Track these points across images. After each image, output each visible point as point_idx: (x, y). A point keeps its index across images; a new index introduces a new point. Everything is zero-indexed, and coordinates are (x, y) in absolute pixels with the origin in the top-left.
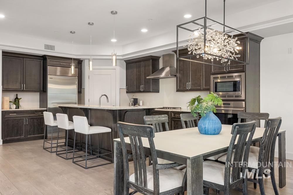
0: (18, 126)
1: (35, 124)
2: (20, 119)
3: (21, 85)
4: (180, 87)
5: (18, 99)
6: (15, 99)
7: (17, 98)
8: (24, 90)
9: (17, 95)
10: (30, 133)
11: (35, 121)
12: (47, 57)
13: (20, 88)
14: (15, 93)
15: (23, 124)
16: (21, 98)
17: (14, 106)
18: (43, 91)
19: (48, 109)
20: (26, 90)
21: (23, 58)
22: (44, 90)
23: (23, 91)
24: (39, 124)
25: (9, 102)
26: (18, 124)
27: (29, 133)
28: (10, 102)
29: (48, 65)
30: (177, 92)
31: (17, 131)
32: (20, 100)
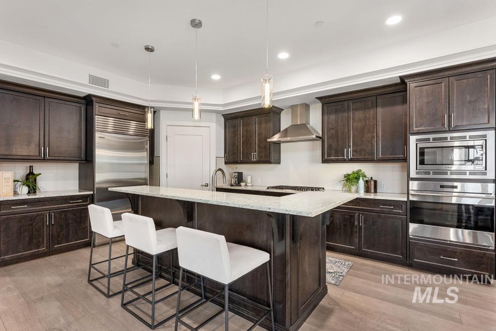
0: (32, 229)
1: (70, 222)
2: (38, 215)
3: (40, 150)
4: (329, 155)
5: (34, 174)
6: (28, 175)
7: (31, 173)
8: (46, 159)
9: (31, 167)
10: (60, 239)
11: (70, 216)
12: (94, 99)
13: (38, 154)
14: (28, 165)
15: (44, 225)
16: (40, 174)
17: (25, 189)
18: (86, 160)
19: (95, 192)
20: (50, 158)
21: (44, 97)
22: (88, 159)
23: (44, 160)
24: (79, 220)
25: (11, 181)
26: (32, 224)
27: (58, 241)
28: (15, 181)
29: (96, 114)
30: (323, 164)
31: (30, 238)
32: (37, 177)
